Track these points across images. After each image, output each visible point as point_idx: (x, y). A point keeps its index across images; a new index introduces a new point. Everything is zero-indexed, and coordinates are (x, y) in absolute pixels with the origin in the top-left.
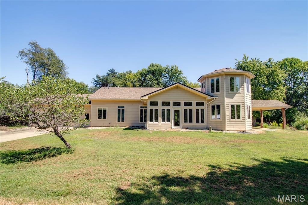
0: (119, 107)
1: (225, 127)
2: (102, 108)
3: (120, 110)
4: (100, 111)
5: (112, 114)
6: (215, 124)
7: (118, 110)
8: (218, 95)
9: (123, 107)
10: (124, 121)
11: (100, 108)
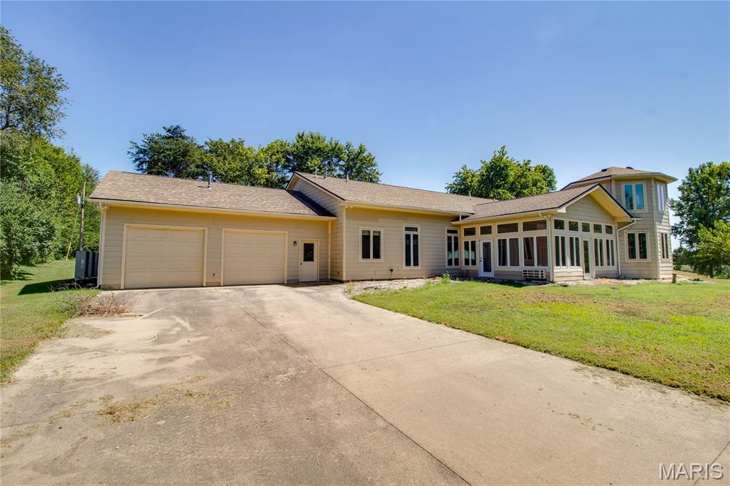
0: (407, 229)
1: (657, 274)
2: (372, 228)
3: (409, 235)
4: (366, 238)
5: (393, 247)
6: (636, 268)
7: (406, 235)
8: (642, 216)
9: (416, 229)
10: (417, 265)
11: (366, 229)
